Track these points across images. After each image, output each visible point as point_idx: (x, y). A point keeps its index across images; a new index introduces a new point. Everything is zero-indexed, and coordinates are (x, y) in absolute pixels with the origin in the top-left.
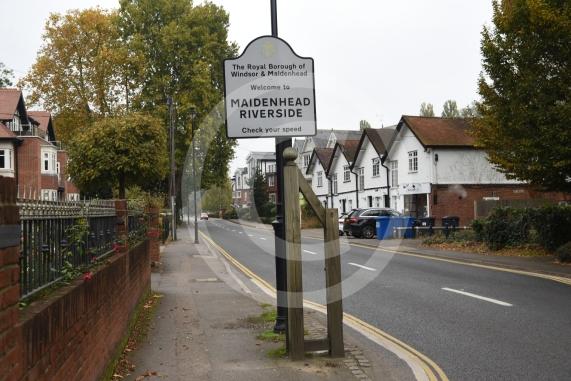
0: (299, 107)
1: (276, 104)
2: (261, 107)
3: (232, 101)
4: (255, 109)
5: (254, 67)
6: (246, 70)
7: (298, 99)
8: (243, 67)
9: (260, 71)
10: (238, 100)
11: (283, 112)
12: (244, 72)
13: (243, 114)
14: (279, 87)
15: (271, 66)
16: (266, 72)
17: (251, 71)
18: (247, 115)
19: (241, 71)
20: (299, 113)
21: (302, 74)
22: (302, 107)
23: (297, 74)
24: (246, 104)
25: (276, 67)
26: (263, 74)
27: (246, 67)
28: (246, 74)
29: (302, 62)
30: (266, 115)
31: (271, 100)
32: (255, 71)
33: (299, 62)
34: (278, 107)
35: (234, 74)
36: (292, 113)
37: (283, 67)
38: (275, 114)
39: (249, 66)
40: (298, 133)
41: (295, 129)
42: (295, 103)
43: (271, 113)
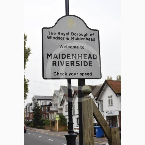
0: (90, 60)
1: (76, 58)
2: (66, 59)
3: (48, 54)
4: (62, 60)
5: (62, 34)
6: (57, 35)
7: (90, 55)
8: (55, 34)
9: (66, 36)
10: (51, 54)
11: (80, 63)
12: (55, 36)
13: (54, 63)
14: (78, 47)
15: (72, 34)
16: (69, 38)
17: (60, 36)
18: (57, 64)
19: (53, 36)
20: (90, 64)
21: (92, 40)
22: (92, 60)
23: (89, 39)
24: (57, 57)
25: (76, 34)
26: (67, 39)
27: (57, 34)
28: (57, 38)
29: (92, 32)
30: (70, 64)
31: (73, 55)
32: (63, 36)
33: (90, 32)
34: (77, 60)
35: (49, 38)
36: (86, 64)
37: (80, 35)
38: (75, 64)
39: (59, 33)
40: (90, 77)
41: (88, 74)
42: (87, 57)
43: (72, 63)
